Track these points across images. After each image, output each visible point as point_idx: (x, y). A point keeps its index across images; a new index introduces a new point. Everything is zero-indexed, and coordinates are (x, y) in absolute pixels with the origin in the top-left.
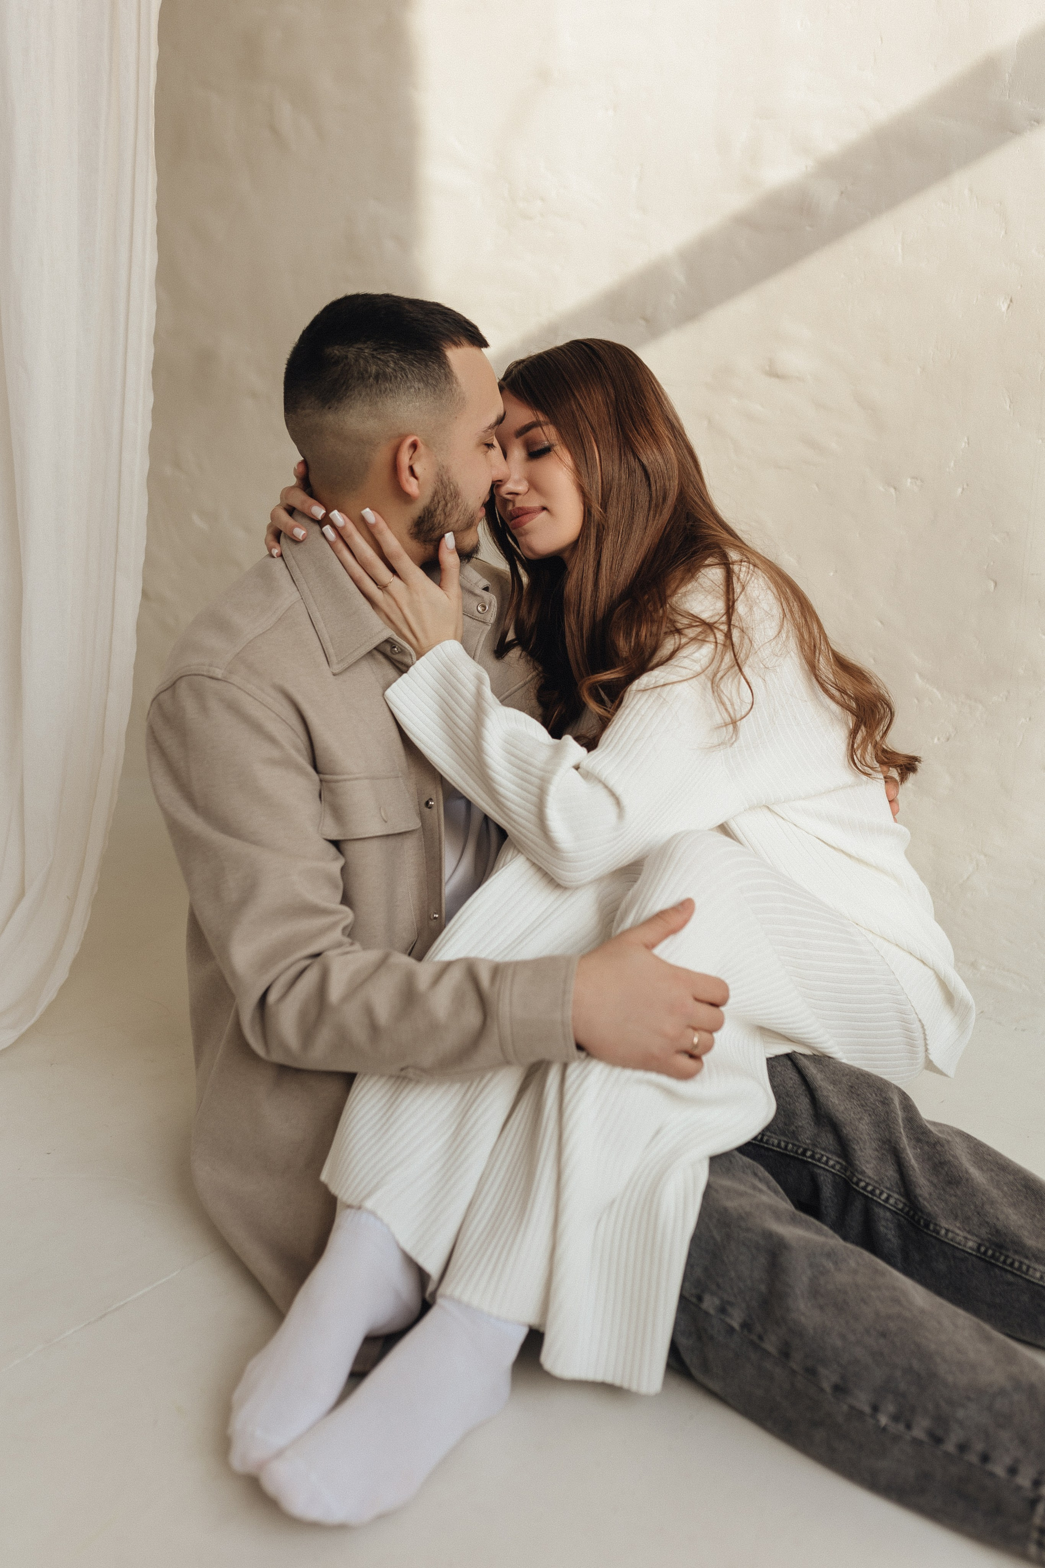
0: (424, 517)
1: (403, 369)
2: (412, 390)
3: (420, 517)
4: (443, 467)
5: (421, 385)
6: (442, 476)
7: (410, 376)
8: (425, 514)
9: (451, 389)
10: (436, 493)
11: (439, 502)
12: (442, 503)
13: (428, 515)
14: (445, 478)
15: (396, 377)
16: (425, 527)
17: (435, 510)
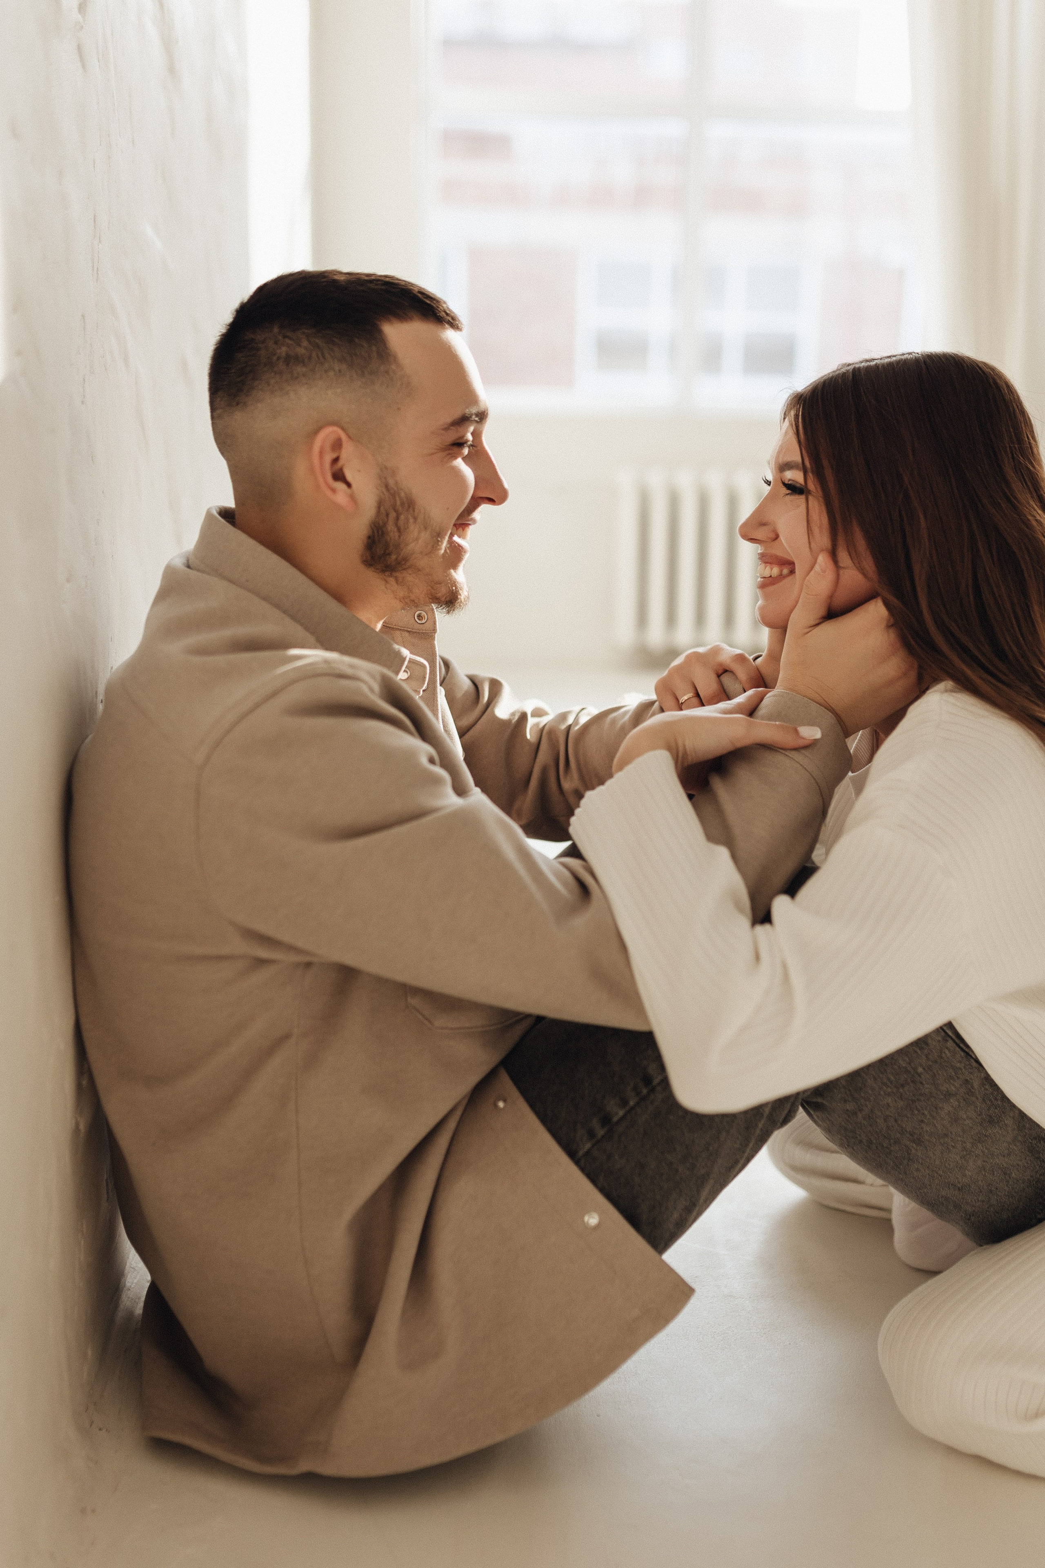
0: (374, 536)
1: (318, 346)
2: (331, 373)
3: (369, 537)
4: (386, 468)
5: (344, 367)
6: (385, 478)
7: (327, 355)
8: (373, 532)
9: (387, 372)
10: (380, 504)
11: (387, 515)
12: (393, 515)
13: (378, 532)
14: (391, 482)
15: (310, 358)
16: (379, 551)
17: (385, 524)
